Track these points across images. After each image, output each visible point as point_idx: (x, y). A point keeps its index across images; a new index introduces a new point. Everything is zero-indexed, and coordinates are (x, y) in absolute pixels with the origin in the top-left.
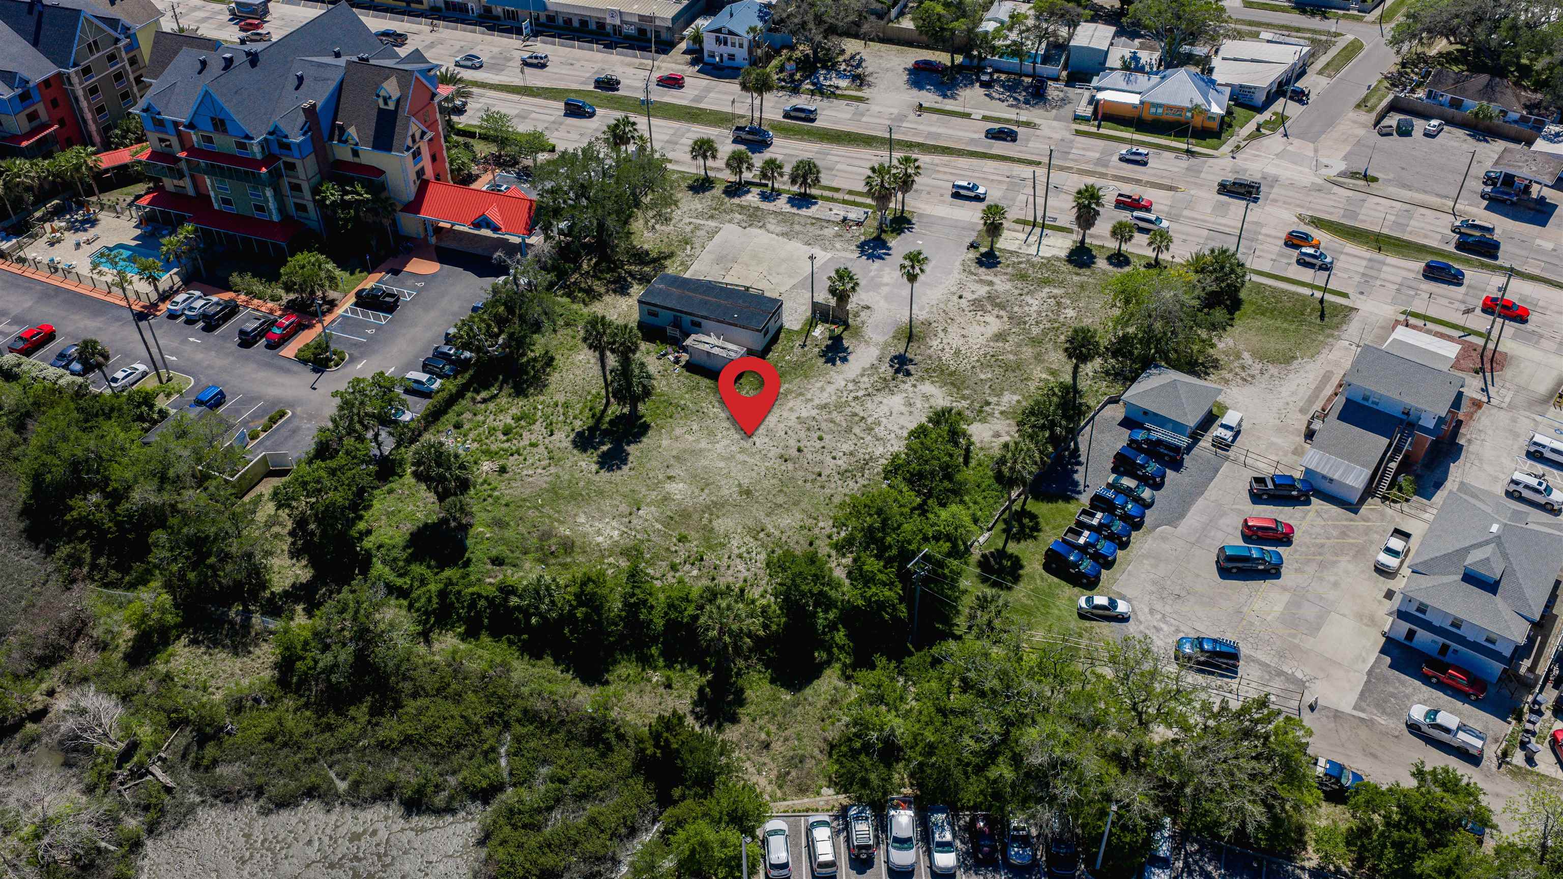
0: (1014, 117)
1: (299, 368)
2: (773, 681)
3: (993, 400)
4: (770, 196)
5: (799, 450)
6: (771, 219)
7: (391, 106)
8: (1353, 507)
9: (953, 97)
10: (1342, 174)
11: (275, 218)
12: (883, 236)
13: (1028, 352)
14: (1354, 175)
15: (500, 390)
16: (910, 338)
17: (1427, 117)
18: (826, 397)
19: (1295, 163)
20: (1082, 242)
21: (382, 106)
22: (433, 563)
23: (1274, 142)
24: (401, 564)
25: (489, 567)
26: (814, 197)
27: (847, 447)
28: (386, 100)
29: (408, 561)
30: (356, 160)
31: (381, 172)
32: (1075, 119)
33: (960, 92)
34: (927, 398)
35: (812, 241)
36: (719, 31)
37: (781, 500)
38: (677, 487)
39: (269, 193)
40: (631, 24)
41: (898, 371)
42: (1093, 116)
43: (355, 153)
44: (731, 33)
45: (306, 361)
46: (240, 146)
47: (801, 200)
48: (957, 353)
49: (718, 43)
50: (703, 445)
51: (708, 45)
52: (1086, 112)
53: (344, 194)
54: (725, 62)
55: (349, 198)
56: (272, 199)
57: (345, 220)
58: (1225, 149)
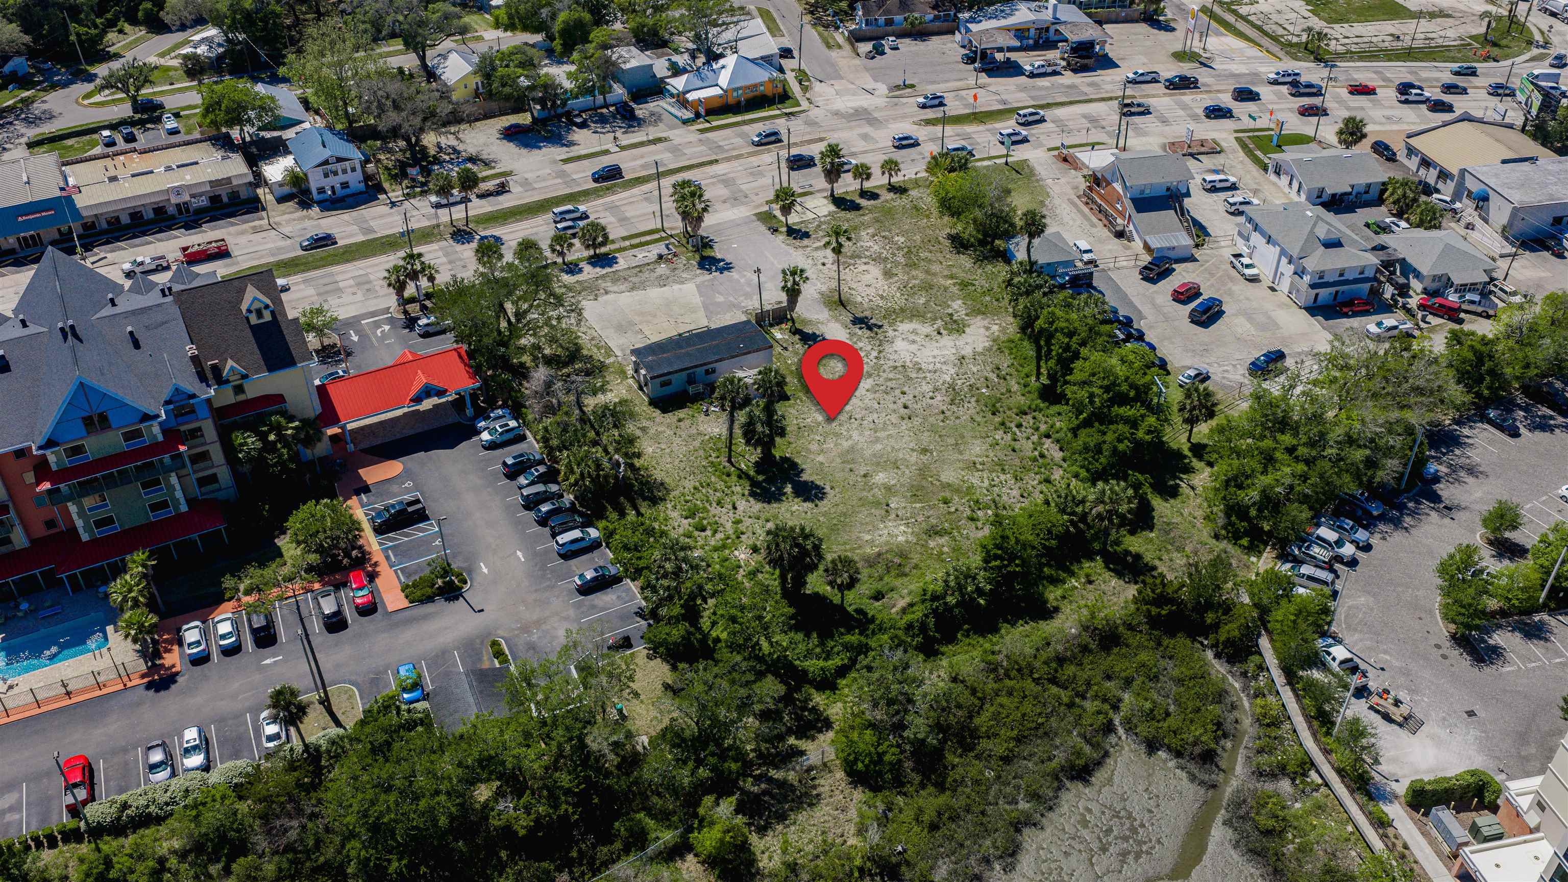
0: (645, 139)
1: (429, 608)
3: (950, 311)
4: (570, 269)
5: (906, 407)
6: (602, 284)
8: (1193, 258)
9: (571, 144)
10: (892, 90)
11: (184, 508)
12: (704, 254)
13: (919, 274)
14: (899, 88)
15: (636, 508)
16: (842, 303)
17: (883, 38)
19: (854, 95)
20: (832, 195)
21: (254, 320)
22: (842, 630)
24: (818, 650)
25: (877, 604)
26: (607, 254)
27: (926, 388)
28: (259, 313)
29: (822, 644)
30: (242, 397)
31: (280, 399)
32: (685, 122)
33: (570, 138)
34: (914, 332)
35: (662, 282)
36: (326, 162)
37: (951, 441)
38: (881, 478)
39: (174, 479)
40: (201, 195)
41: (870, 328)
42: (698, 115)
43: (239, 389)
44: (340, 160)
45: (429, 599)
46: (129, 436)
47: (603, 260)
48: (882, 297)
49: (326, 175)
50: (846, 444)
51: (316, 181)
52: (688, 115)
53: (263, 437)
54: (340, 192)
55: (272, 437)
56: (178, 487)
57: (282, 463)
58: (805, 105)
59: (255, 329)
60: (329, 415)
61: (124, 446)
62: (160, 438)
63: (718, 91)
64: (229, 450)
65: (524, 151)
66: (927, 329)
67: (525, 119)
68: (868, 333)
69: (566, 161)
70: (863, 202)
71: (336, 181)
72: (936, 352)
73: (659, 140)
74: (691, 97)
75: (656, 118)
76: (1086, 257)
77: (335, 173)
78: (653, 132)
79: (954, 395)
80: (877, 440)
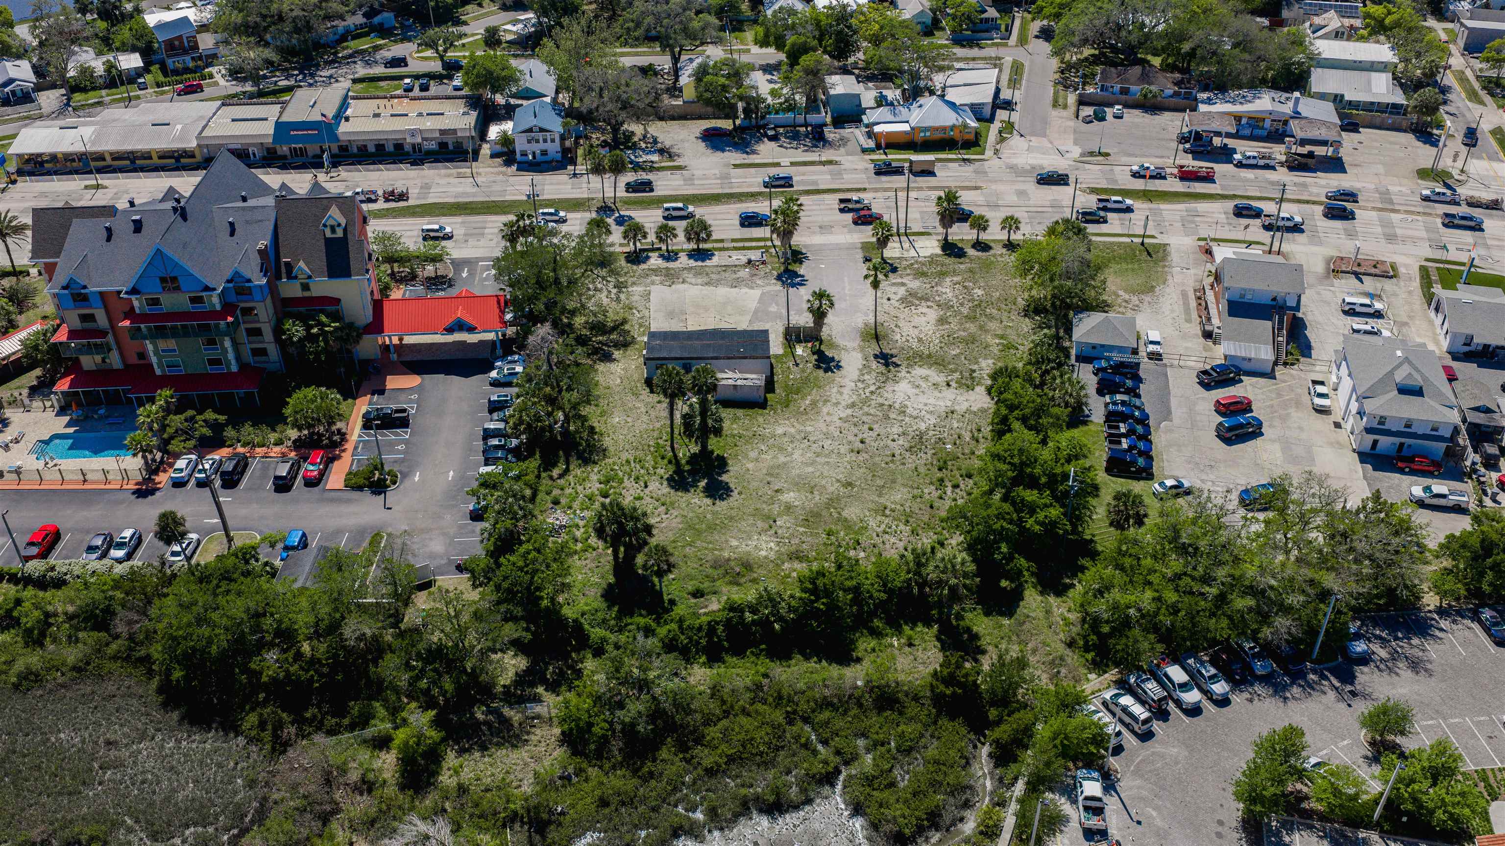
0: (817, 159)
1: (356, 495)
2: (987, 614)
3: (975, 367)
4: (671, 256)
5: (862, 442)
6: (685, 274)
7: (340, 233)
8: (1271, 375)
9: (754, 152)
10: (1083, 155)
11: (234, 368)
12: (790, 267)
13: (972, 327)
14: (1091, 154)
15: (568, 463)
16: (877, 337)
17: (1111, 105)
18: (847, 397)
19: (1044, 154)
20: (946, 239)
21: (329, 234)
22: (643, 612)
23: (1015, 141)
24: (613, 622)
25: (693, 601)
26: (708, 250)
27: (896, 430)
28: (333, 229)
29: (618, 618)
30: (307, 294)
31: (337, 301)
32: (864, 151)
33: (756, 147)
34: (926, 378)
35: (736, 284)
36: (530, 130)
37: (880, 482)
38: (789, 497)
39: (227, 343)
40: (432, 139)
41: (887, 365)
42: (879, 147)
43: (306, 287)
44: (542, 130)
45: (359, 488)
47: (700, 255)
48: (920, 340)
49: (529, 142)
50: (782, 459)
51: (520, 144)
52: (871, 144)
53: (308, 328)
54: (539, 158)
55: (315, 330)
56: (230, 350)
58: (989, 153)
59: (328, 241)
60: (376, 326)
61: (189, 307)
62: (218, 307)
63: (905, 127)
64: (278, 331)
65: (709, 151)
66: (941, 379)
67: (726, 124)
68: (882, 369)
69: (736, 166)
70: (971, 252)
71: (537, 148)
72: (932, 401)
73: (830, 162)
74: (877, 129)
75: (844, 141)
76: (1151, 348)
77: (537, 141)
78: (827, 154)
79: (919, 442)
80: (813, 463)
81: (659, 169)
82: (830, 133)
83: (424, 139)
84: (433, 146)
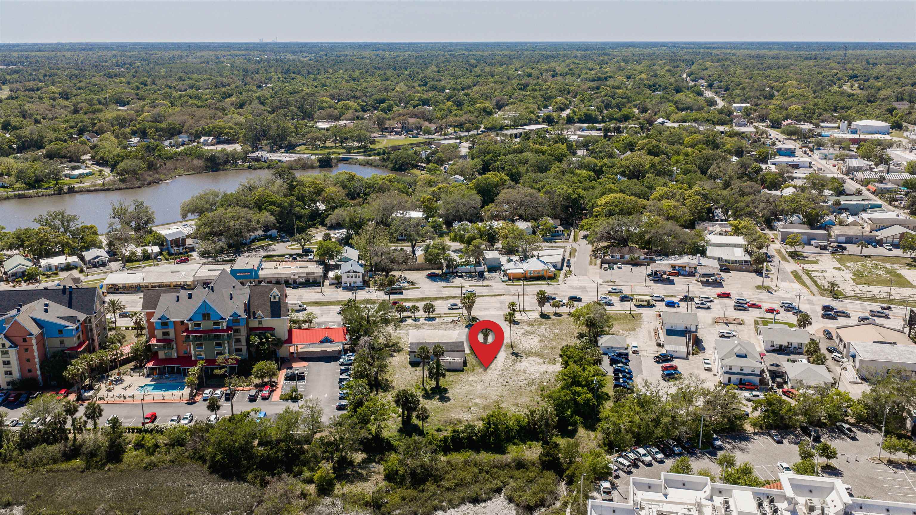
0: (482, 284)
1: (285, 402)
2: (563, 438)
4: (416, 319)
5: (507, 382)
6: (424, 326)
7: (277, 299)
8: (687, 358)
9: (452, 282)
10: (603, 282)
12: (471, 323)
13: (554, 343)
14: (608, 282)
15: (377, 392)
16: (512, 347)
17: (616, 264)
18: (499, 367)
19: (585, 282)
20: (541, 312)
21: (272, 300)
22: (415, 435)
23: (572, 277)
25: (437, 433)
26: (432, 317)
27: (522, 378)
28: (275, 297)
29: (405, 438)
30: (260, 326)
31: (273, 329)
32: (503, 281)
33: (453, 280)
34: (534, 361)
35: (447, 329)
36: (349, 272)
37: (515, 395)
38: (476, 400)
39: (226, 345)
40: (302, 277)
41: (516, 357)
42: (509, 279)
43: (260, 322)
44: (354, 272)
45: (287, 400)
46: (216, 324)
47: (429, 319)
48: (531, 348)
49: (348, 277)
50: (472, 388)
51: (344, 279)
52: (506, 278)
53: (261, 339)
54: (352, 285)
55: (264, 340)
56: (227, 348)
57: (264, 350)
58: (560, 281)
59: (272, 303)
60: (289, 341)
61: (213, 327)
62: (225, 328)
63: (522, 271)
64: (248, 340)
65: (431, 282)
66: (541, 361)
67: (439, 272)
68: (515, 358)
69: (444, 287)
70: (553, 317)
71: (351, 280)
72: (537, 368)
73: (488, 286)
74: (508, 272)
75: (493, 278)
76: (634, 349)
77: (352, 277)
78: (485, 283)
79: (532, 382)
80: (486, 389)
81: (408, 289)
82: (486, 275)
83: (299, 277)
84: (303, 280)
